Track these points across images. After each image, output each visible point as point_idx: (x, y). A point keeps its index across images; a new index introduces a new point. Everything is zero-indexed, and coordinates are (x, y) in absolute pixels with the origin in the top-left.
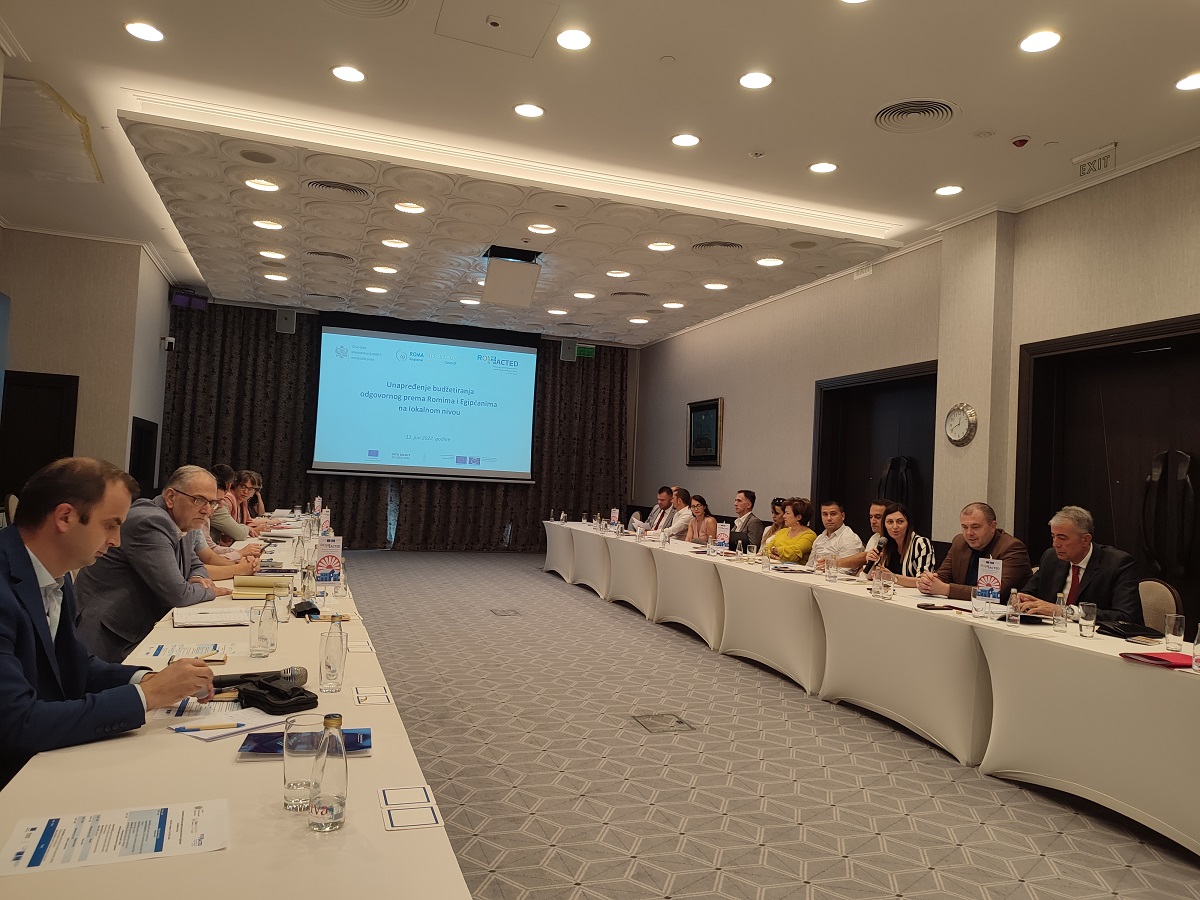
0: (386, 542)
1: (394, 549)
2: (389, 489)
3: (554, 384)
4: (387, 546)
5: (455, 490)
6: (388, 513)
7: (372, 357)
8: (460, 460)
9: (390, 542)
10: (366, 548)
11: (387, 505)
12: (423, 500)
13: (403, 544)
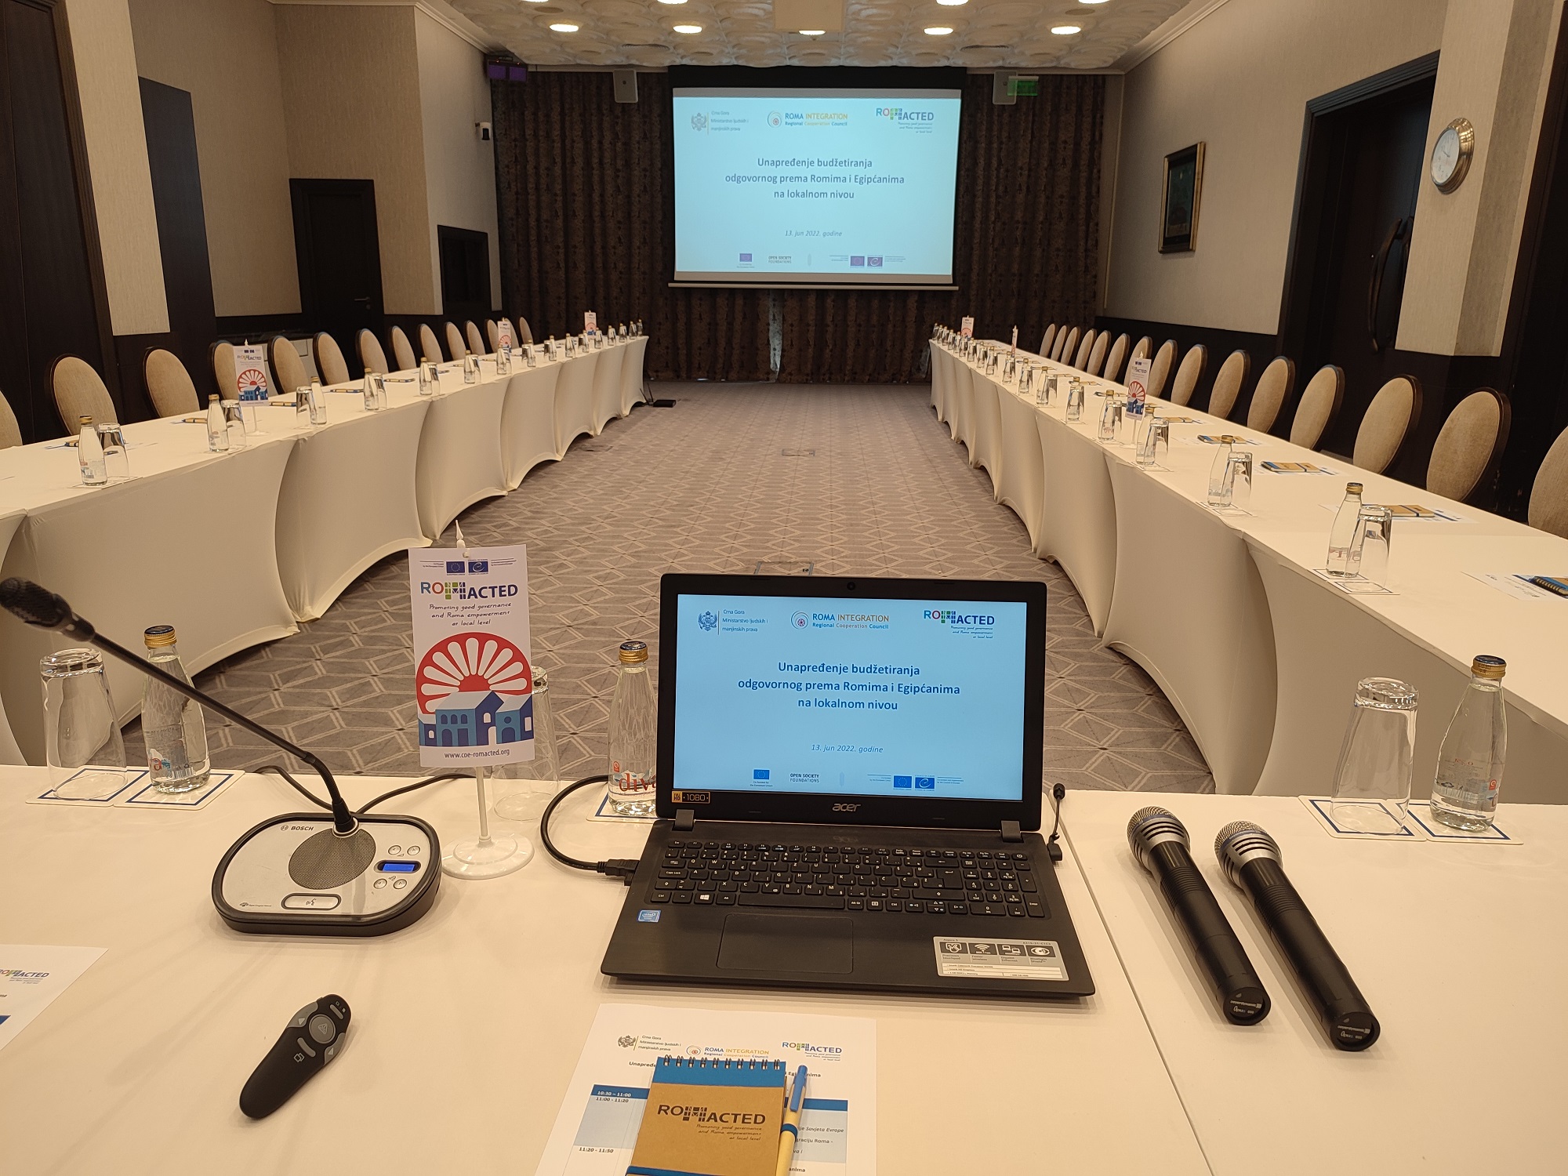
0: (769, 372)
1: (778, 381)
2: (771, 304)
3: (990, 143)
4: (771, 376)
5: (852, 302)
6: (771, 334)
7: (737, 125)
8: (857, 261)
9: (774, 372)
10: (747, 379)
11: (768, 324)
12: (811, 318)
13: (791, 374)
